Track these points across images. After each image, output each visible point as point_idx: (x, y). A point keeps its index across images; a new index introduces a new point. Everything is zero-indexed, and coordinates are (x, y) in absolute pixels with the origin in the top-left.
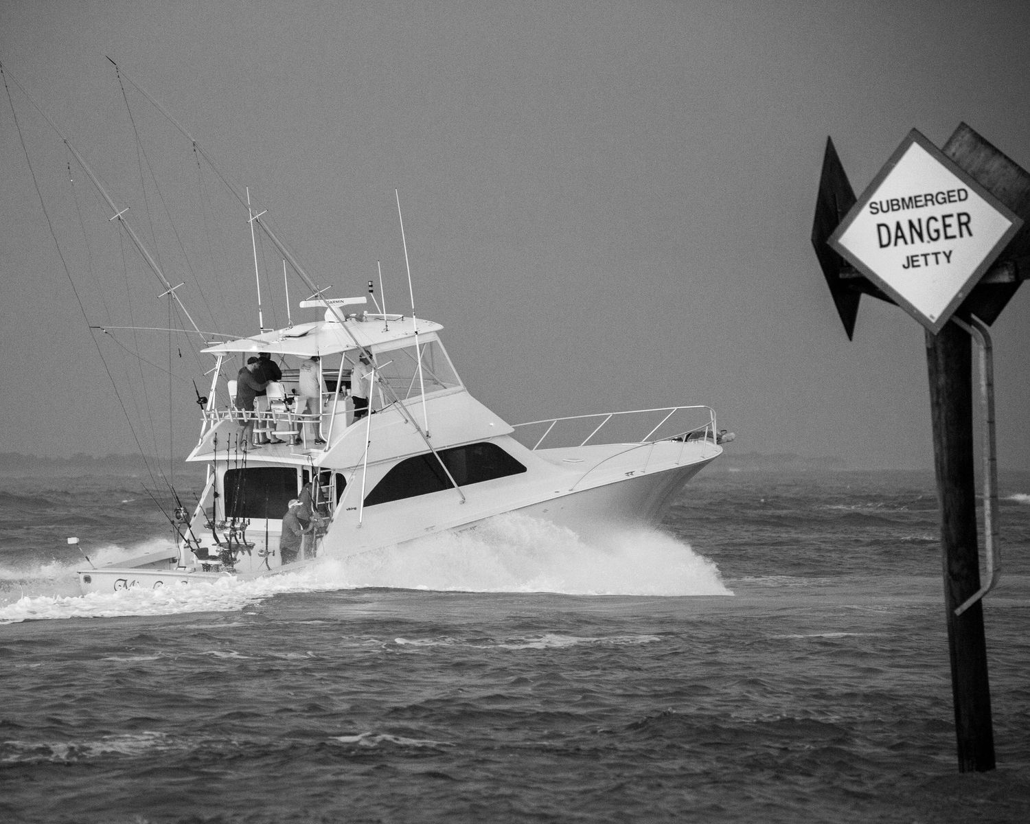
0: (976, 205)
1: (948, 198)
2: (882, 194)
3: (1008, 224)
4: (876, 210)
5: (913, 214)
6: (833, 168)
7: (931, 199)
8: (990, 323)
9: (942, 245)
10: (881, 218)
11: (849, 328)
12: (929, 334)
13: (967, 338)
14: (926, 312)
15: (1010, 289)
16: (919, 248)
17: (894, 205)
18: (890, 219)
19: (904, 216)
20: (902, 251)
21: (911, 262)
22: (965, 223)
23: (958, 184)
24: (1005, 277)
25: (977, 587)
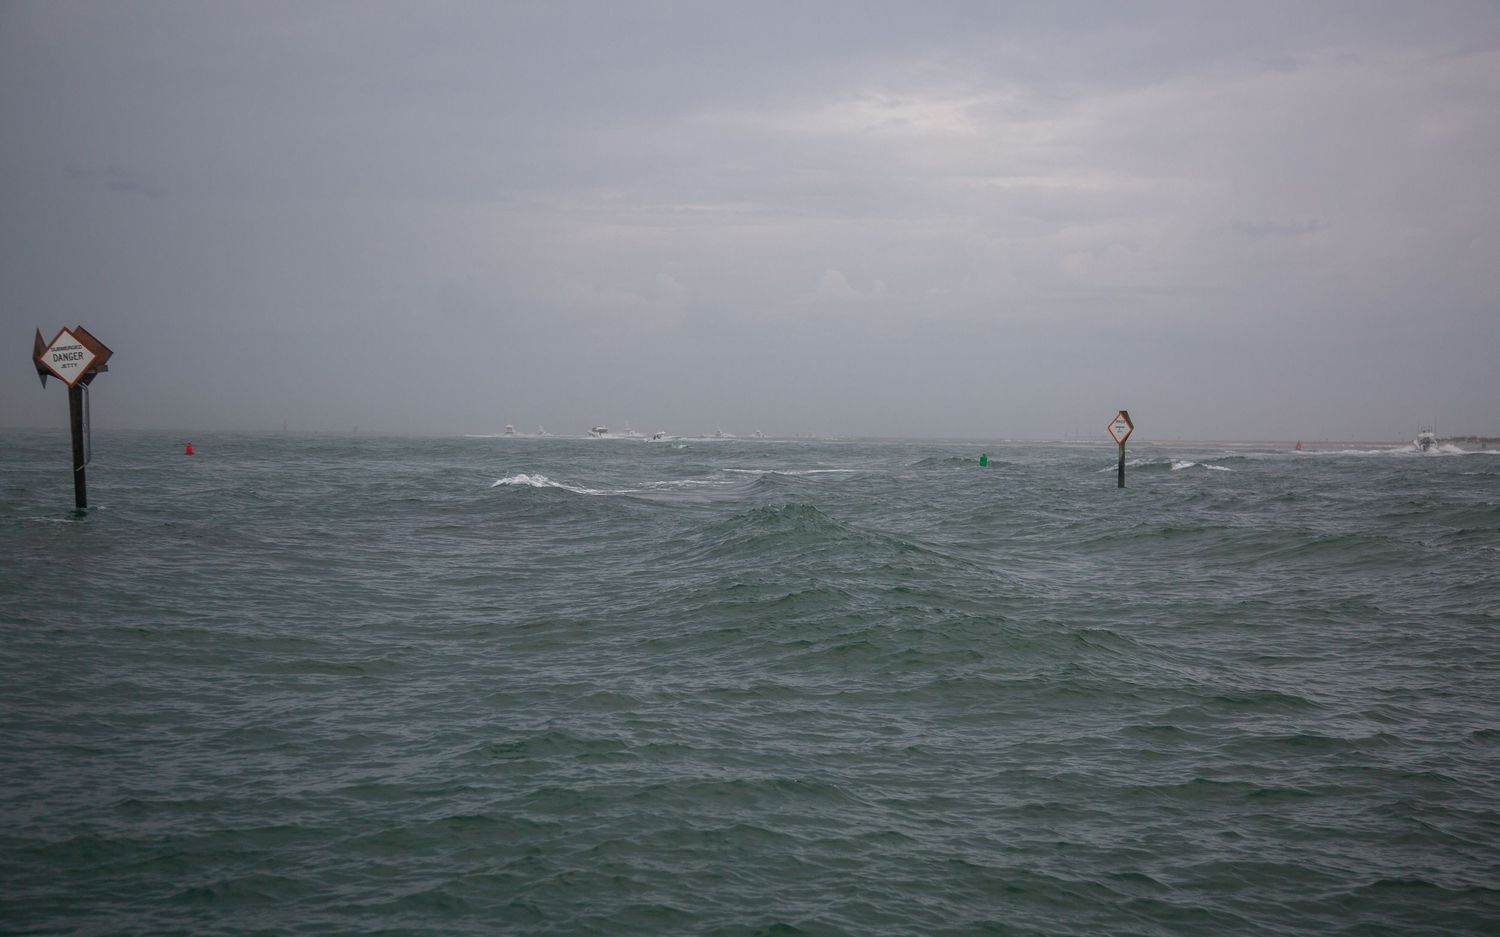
0: (84, 350)
1: (76, 348)
2: (54, 346)
3: (94, 356)
4: (53, 350)
5: (65, 352)
6: (39, 336)
7: (70, 348)
8: (88, 384)
9: (74, 361)
10: (54, 353)
11: (44, 386)
12: (70, 388)
13: (81, 389)
14: (68, 381)
15: (94, 375)
16: (67, 362)
17: (58, 349)
18: (58, 353)
19: (62, 352)
20: (61, 363)
21: (64, 366)
22: (81, 355)
23: (78, 343)
24: (93, 372)
25: (83, 463)
